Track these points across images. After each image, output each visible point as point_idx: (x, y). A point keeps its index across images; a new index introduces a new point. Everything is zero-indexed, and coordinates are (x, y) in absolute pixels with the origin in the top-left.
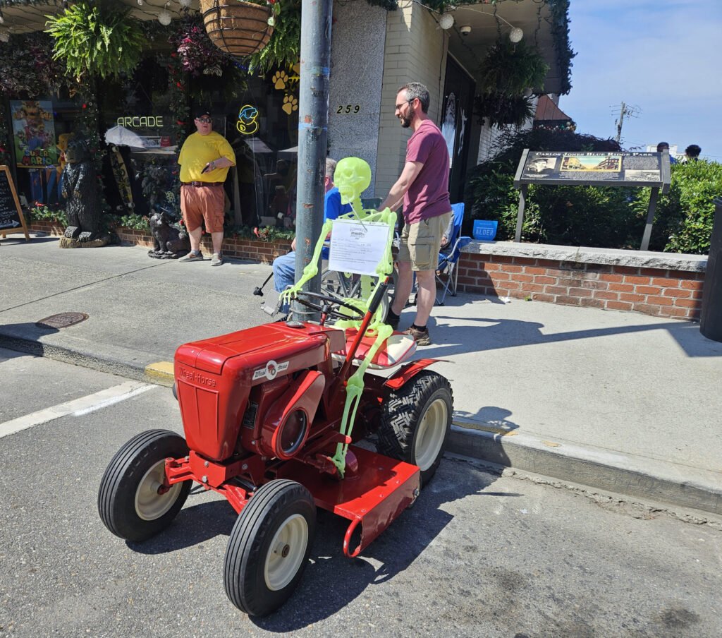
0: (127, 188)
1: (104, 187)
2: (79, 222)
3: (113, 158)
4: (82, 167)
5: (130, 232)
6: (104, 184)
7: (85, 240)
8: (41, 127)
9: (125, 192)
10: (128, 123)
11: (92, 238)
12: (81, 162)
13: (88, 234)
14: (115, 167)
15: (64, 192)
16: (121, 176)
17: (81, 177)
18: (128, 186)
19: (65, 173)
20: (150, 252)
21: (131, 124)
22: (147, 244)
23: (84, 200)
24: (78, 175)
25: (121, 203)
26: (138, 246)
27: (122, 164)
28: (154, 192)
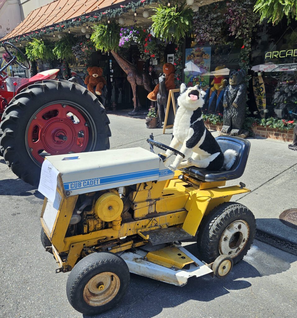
0: (263, 99)
1: (248, 99)
2: (232, 122)
3: (256, 80)
4: (240, 87)
5: (264, 129)
6: (248, 97)
7: (235, 134)
8: (202, 63)
9: (261, 102)
10: (275, 56)
11: (239, 133)
12: (240, 84)
13: (236, 131)
14: (255, 86)
15: (225, 104)
16: (259, 92)
17: (239, 93)
18: (264, 98)
19: (227, 92)
20: (290, 146)
21: (278, 56)
22: (277, 138)
23: (238, 109)
24: (237, 92)
25: (256, 109)
26: (268, 139)
27: (262, 83)
28: (285, 102)
